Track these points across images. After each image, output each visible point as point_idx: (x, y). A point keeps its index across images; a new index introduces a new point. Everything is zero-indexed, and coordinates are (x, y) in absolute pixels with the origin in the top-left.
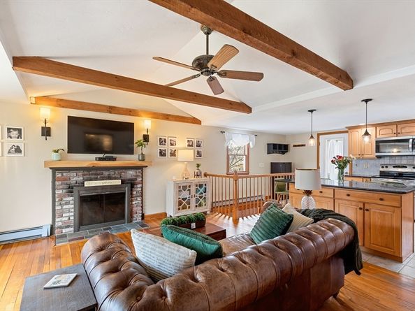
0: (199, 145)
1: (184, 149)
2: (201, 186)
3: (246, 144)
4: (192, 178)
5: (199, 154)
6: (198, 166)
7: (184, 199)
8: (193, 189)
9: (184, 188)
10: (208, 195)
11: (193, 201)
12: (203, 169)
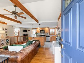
0: (6, 30)
1: (2, 30)
2: (7, 40)
3: (18, 30)
4: (4, 38)
5: (6, 32)
6: (6, 35)
7: (2, 43)
8: (5, 41)
9: (2, 40)
10: (10, 42)
11: (5, 44)
12: (8, 36)
